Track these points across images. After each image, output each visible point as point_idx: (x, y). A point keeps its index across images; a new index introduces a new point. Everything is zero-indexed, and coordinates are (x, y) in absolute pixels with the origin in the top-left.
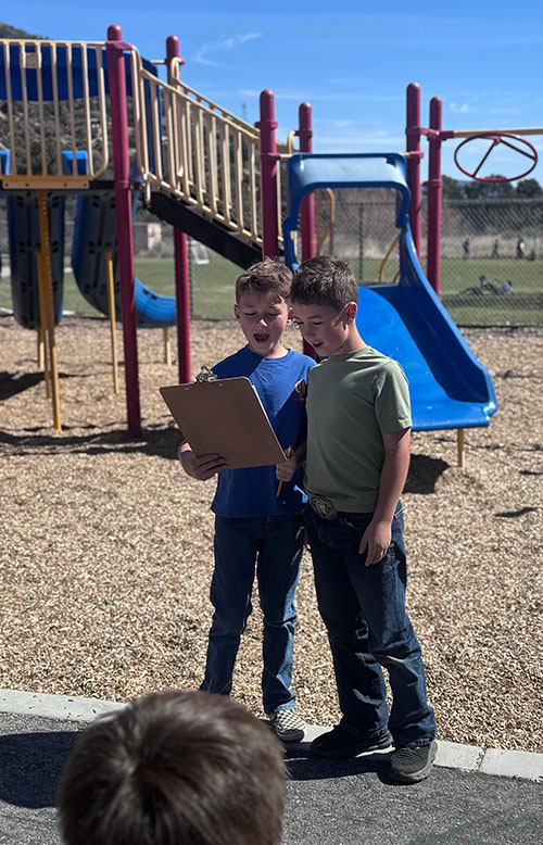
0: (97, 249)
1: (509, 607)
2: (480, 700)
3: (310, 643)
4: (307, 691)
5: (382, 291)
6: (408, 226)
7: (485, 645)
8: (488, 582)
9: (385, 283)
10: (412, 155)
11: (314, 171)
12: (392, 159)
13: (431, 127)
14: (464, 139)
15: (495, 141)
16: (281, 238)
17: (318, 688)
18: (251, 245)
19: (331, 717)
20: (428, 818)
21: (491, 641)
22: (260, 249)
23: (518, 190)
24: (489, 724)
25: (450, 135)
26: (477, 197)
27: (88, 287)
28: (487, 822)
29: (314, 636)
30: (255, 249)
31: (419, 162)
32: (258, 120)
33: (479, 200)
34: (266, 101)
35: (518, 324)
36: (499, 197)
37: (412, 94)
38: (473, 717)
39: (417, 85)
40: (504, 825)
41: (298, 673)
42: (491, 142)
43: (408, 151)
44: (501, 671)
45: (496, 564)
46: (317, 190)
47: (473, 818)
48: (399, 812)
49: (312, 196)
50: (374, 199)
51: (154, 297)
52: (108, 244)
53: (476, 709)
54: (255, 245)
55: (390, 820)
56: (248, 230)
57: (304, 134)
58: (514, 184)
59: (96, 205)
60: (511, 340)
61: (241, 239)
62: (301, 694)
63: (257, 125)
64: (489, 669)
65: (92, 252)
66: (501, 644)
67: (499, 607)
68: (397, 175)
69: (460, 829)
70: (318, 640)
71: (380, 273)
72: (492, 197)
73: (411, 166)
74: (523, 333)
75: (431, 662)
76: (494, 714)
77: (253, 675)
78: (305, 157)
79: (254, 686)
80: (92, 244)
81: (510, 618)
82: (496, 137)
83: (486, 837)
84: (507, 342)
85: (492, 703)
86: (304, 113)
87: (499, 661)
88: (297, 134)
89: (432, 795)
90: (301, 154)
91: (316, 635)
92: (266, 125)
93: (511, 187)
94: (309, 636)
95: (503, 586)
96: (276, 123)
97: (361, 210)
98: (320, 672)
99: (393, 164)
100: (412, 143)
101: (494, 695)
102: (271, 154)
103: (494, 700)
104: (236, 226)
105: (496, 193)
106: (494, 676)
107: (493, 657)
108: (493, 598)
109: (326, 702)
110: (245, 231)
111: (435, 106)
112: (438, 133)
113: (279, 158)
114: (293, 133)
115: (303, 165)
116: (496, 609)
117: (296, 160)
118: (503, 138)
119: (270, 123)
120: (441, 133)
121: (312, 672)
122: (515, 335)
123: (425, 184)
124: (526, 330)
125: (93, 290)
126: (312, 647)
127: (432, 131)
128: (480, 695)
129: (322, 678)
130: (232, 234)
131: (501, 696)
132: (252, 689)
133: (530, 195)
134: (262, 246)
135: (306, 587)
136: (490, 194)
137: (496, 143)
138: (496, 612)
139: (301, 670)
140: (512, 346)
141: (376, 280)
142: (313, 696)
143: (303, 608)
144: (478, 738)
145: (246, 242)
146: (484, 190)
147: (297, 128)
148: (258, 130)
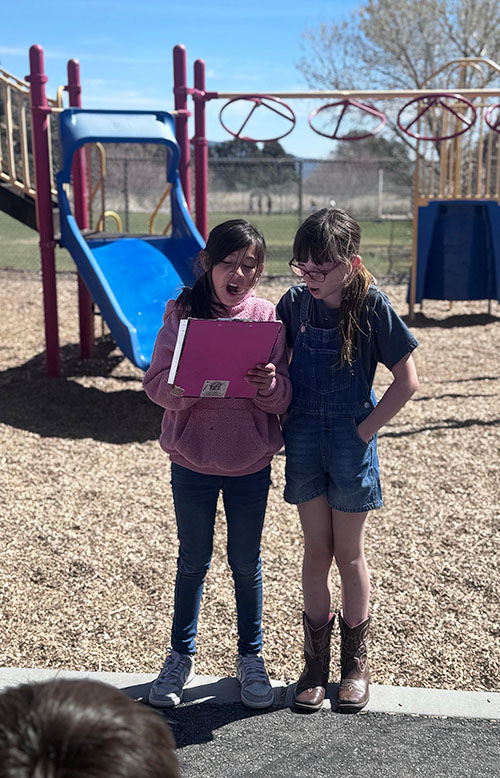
1: (293, 541)
2: (275, 633)
3: (106, 589)
4: (107, 636)
5: (155, 243)
6: (179, 181)
7: (274, 580)
8: (272, 518)
9: (155, 236)
10: (180, 114)
11: (85, 125)
12: (161, 116)
13: (196, 87)
14: (227, 100)
15: (257, 103)
16: (54, 191)
17: (118, 633)
18: (23, 197)
19: (133, 661)
20: (242, 757)
21: (280, 575)
22: (33, 200)
23: (264, 151)
24: (285, 656)
25: (215, 96)
26: (226, 156)
28: (298, 756)
29: (110, 581)
30: (29, 201)
31: (186, 120)
32: (28, 73)
33: (230, 159)
34: (35, 55)
35: (275, 274)
36: (246, 157)
37: (179, 55)
38: (269, 650)
39: (183, 47)
40: (314, 758)
41: (97, 619)
42: (252, 104)
43: (176, 109)
44: (292, 603)
45: (278, 501)
46: (86, 145)
47: (283, 752)
48: (212, 754)
49: (83, 151)
50: (132, 155)
53: (272, 642)
54: (28, 196)
55: (205, 762)
56: (21, 181)
57: (73, 89)
58: (260, 146)
60: (270, 289)
61: (14, 191)
62: (101, 640)
63: (27, 78)
64: (281, 602)
66: (289, 577)
67: (284, 542)
68: (166, 131)
69: (272, 766)
70: (113, 584)
71: (151, 226)
72: (241, 157)
73: (179, 124)
74: (280, 281)
75: (226, 600)
76: (289, 646)
77: (51, 625)
78: (76, 112)
79: (53, 636)
81: (295, 552)
82: (257, 99)
83: (298, 771)
84: (266, 291)
85: (286, 635)
86: (73, 69)
87: (289, 594)
88: (66, 89)
89: (243, 733)
90: (72, 108)
91: (112, 579)
92: (36, 79)
93: (256, 148)
94: (104, 581)
95: (286, 522)
96: (46, 78)
97: (126, 165)
98: (118, 616)
99: (163, 121)
100: (180, 102)
101: (286, 628)
102: (42, 108)
103: (288, 632)
104: (7, 177)
105: (244, 154)
106: (285, 609)
107: (283, 590)
108: (278, 533)
109: (127, 647)
110: (17, 183)
111: (199, 68)
112: (203, 94)
113: (50, 112)
114: (63, 88)
115: (74, 119)
116: (281, 544)
117: (67, 114)
118: (264, 101)
119: (40, 78)
120: (206, 94)
121: (110, 617)
122: (273, 284)
123: (191, 141)
124: (283, 280)
126: (108, 592)
127: (198, 91)
128: (275, 628)
129: (121, 622)
130: (4, 185)
131: (293, 628)
132: (51, 639)
133: (275, 156)
134: (35, 198)
135: (98, 533)
136: (238, 154)
137: (257, 105)
138: (281, 547)
139: (100, 616)
140: (271, 295)
141: (147, 232)
142: (113, 641)
143: (96, 554)
144: (277, 671)
145: (19, 193)
146: (233, 150)
147: (66, 84)
148: (28, 84)
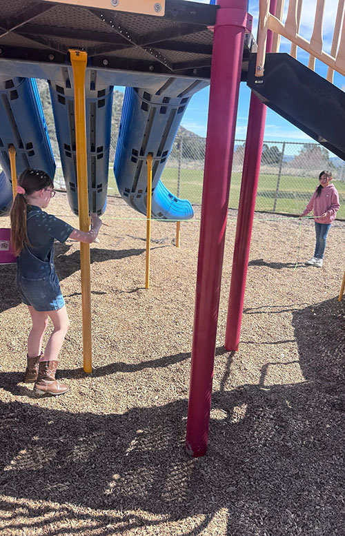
0: (139, 158)
27: (128, 191)
51: (176, 200)
52: (151, 154)
59: (145, 107)
65: (134, 160)
80: (135, 153)
125: (131, 194)
